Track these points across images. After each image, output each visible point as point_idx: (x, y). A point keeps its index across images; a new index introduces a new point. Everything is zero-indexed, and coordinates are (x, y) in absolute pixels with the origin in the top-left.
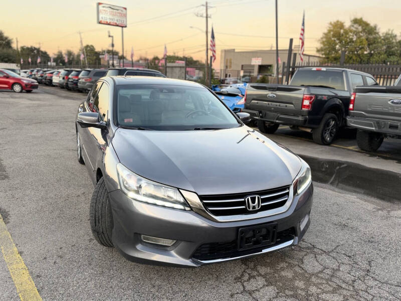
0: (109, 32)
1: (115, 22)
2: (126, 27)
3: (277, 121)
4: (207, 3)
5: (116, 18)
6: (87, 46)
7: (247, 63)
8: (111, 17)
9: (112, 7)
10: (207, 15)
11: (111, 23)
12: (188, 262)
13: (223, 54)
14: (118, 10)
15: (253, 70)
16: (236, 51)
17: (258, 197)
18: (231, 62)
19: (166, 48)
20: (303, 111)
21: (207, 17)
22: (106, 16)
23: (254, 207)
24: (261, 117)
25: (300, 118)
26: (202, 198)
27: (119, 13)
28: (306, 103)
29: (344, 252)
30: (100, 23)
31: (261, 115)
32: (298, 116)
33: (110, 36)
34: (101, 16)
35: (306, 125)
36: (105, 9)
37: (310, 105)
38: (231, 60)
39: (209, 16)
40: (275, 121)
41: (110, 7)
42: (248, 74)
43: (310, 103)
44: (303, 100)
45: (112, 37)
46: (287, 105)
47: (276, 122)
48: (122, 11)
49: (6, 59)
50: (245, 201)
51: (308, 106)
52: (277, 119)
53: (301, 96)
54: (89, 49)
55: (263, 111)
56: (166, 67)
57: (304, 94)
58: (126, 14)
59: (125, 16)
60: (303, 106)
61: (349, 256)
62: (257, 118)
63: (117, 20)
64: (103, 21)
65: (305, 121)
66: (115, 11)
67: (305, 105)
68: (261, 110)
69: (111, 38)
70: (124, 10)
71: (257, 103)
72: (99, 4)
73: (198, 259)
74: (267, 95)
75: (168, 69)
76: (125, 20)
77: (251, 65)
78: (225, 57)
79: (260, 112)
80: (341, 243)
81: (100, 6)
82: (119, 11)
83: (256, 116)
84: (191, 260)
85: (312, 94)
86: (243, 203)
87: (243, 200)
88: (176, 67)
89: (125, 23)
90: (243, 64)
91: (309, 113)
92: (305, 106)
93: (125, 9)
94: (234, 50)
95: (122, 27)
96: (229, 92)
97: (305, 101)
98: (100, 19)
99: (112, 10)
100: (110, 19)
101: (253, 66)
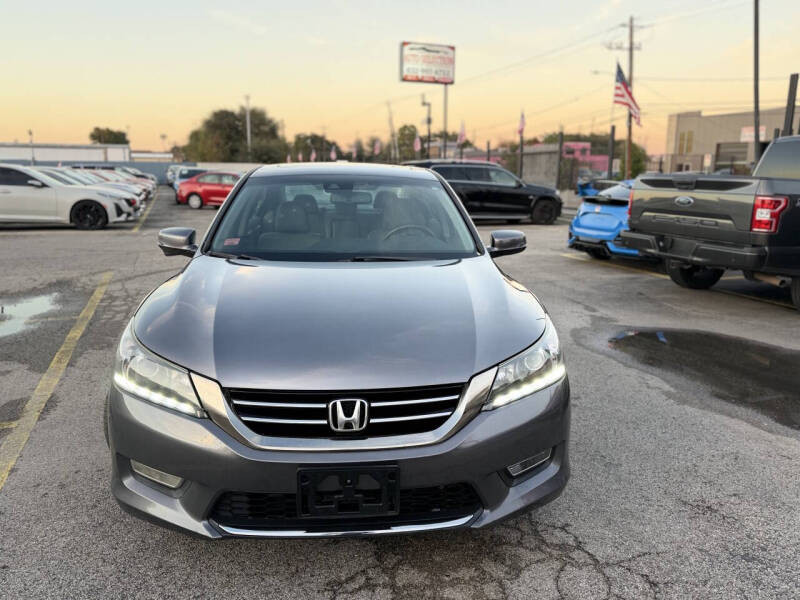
0: (423, 96)
1: (433, 75)
2: (452, 83)
3: (695, 259)
4: (632, 20)
5: (434, 68)
6: (405, 127)
7: (731, 139)
8: (425, 67)
9: (428, 48)
10: (631, 43)
11: (425, 79)
12: (199, 527)
13: (674, 123)
14: (437, 52)
15: (746, 153)
16: (704, 114)
17: (362, 405)
18: (690, 140)
19: (523, 116)
20: (756, 235)
21: (631, 49)
22: (416, 66)
23: (348, 425)
24: (662, 249)
25: (747, 252)
26: (230, 394)
27: (440, 57)
28: (763, 215)
29: (646, 571)
30: (404, 79)
31: (661, 244)
32: (743, 247)
33: (424, 104)
34: (406, 66)
35: (764, 269)
36: (414, 52)
37: (774, 220)
38: (691, 133)
39: (634, 46)
40: (690, 258)
41: (424, 49)
42: (729, 163)
43: (773, 215)
44: (755, 208)
45: (429, 105)
46: (720, 221)
47: (692, 261)
48: (446, 53)
49: (265, 157)
50: (327, 408)
51: (768, 224)
52: (694, 254)
53: (750, 200)
54: (407, 132)
55: (668, 236)
56: (522, 155)
57: (757, 196)
58: (454, 58)
59: (452, 61)
60: (754, 223)
61: (651, 583)
62: (652, 251)
63: (436, 72)
64: (410, 75)
65: (761, 258)
66: (432, 54)
67: (760, 221)
68: (662, 234)
69: (426, 108)
70: (450, 51)
71: (654, 217)
72: (405, 44)
73: (220, 523)
74: (674, 198)
75: (525, 160)
76: (451, 70)
77: (740, 143)
78: (677, 129)
79: (660, 238)
80: (661, 548)
81: (406, 48)
82: (441, 54)
83: (651, 248)
84: (206, 522)
85: (776, 195)
86: (322, 414)
87: (324, 406)
88: (540, 153)
89: (451, 74)
90: (721, 141)
91: (771, 239)
92: (760, 223)
93: (453, 48)
94: (699, 113)
95: (446, 84)
96: (613, 197)
97: (759, 211)
98: (405, 73)
99: (427, 53)
100: (423, 71)
101: (746, 145)
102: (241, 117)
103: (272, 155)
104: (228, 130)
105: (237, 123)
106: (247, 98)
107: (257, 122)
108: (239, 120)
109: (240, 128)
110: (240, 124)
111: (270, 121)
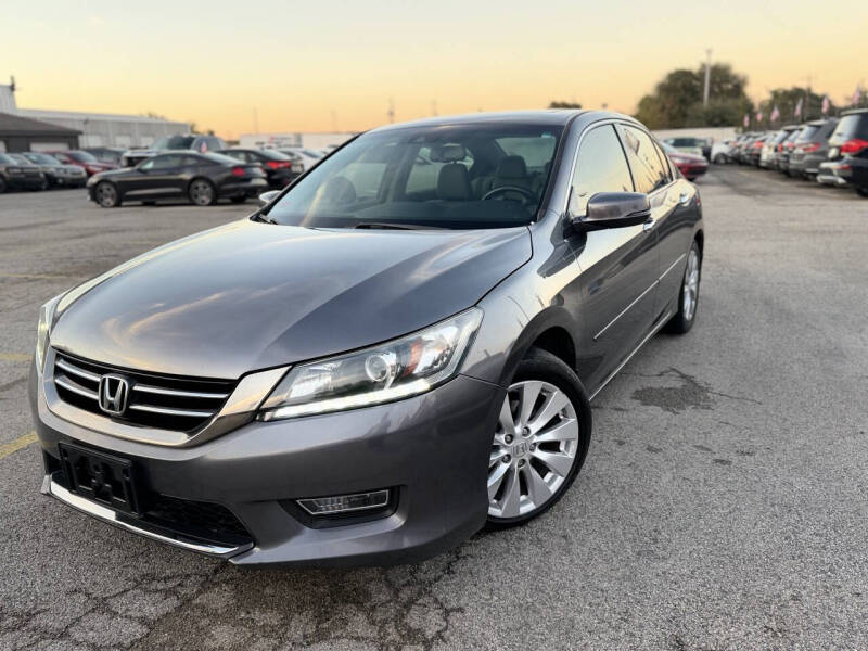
17: (123, 386)
49: (717, 121)
102: (700, 76)
103: (727, 117)
104: (683, 92)
105: (695, 82)
106: (709, 52)
107: (718, 79)
108: (697, 79)
109: (698, 89)
110: (698, 84)
111: (735, 77)
